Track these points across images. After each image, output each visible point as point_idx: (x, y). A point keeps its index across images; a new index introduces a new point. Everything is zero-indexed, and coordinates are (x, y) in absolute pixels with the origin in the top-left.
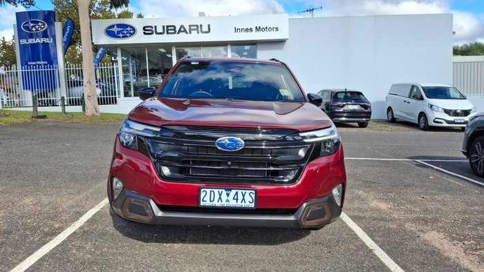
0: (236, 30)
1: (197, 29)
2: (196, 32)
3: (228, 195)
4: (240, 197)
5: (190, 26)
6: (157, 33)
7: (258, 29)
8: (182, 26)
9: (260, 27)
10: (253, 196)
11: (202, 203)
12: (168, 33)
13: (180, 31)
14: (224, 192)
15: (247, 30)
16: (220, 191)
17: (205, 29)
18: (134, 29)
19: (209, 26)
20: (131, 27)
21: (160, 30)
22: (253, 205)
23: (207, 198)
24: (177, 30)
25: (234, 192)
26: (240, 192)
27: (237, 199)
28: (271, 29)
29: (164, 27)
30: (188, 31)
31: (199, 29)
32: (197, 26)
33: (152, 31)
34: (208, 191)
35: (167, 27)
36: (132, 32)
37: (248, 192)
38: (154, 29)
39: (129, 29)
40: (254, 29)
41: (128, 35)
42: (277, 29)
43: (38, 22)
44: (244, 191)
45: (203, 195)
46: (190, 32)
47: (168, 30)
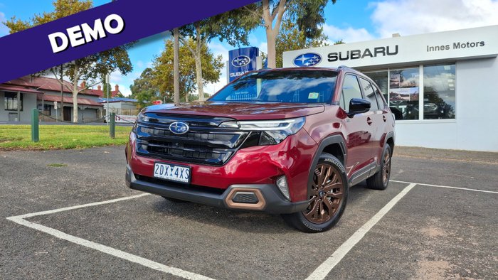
0: (429, 49)
1: (383, 52)
2: (382, 54)
3: (172, 170)
4: (180, 173)
5: (376, 49)
6: (341, 59)
7: (456, 46)
8: (367, 50)
9: (459, 44)
10: (188, 172)
11: (155, 175)
12: (352, 58)
13: (364, 55)
14: (170, 168)
15: (442, 48)
16: (167, 166)
17: (392, 50)
18: (319, 58)
19: (397, 47)
20: (317, 55)
21: (344, 56)
22: (187, 181)
23: (158, 172)
24: (362, 54)
25: (176, 168)
26: (180, 168)
27: (177, 174)
28: (475, 45)
29: (348, 52)
30: (373, 54)
31: (386, 51)
32: (383, 48)
33: (336, 57)
34: (160, 165)
35: (352, 52)
36: (317, 60)
37: (185, 169)
38: (338, 56)
39: (315, 57)
40: (451, 46)
41: (314, 63)
42: (482, 44)
43: (244, 58)
44: (182, 168)
45: (156, 168)
46: (375, 55)
47: (352, 55)
